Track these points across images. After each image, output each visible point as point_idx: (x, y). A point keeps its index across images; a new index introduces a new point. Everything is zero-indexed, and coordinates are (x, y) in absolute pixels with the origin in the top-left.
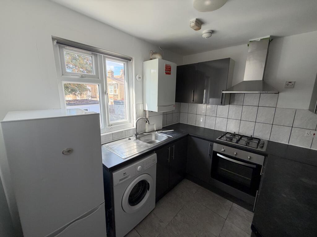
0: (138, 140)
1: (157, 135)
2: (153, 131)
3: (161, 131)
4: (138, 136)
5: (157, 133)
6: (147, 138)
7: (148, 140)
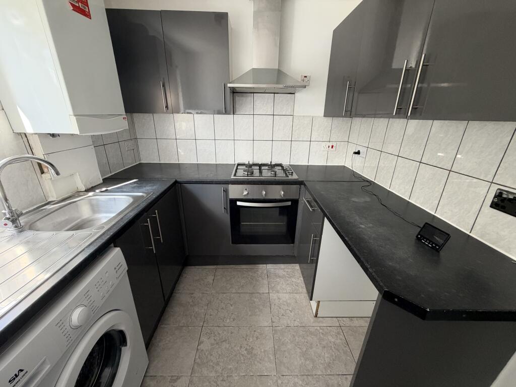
0: (29, 234)
1: (94, 202)
2: (78, 193)
3: (104, 189)
4: (22, 220)
5: (94, 195)
6: (60, 218)
7: (67, 222)
